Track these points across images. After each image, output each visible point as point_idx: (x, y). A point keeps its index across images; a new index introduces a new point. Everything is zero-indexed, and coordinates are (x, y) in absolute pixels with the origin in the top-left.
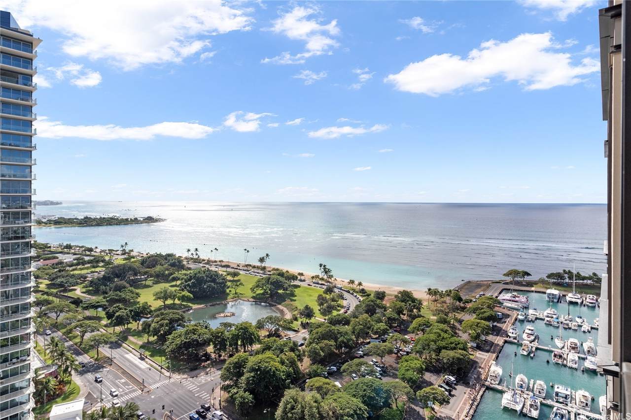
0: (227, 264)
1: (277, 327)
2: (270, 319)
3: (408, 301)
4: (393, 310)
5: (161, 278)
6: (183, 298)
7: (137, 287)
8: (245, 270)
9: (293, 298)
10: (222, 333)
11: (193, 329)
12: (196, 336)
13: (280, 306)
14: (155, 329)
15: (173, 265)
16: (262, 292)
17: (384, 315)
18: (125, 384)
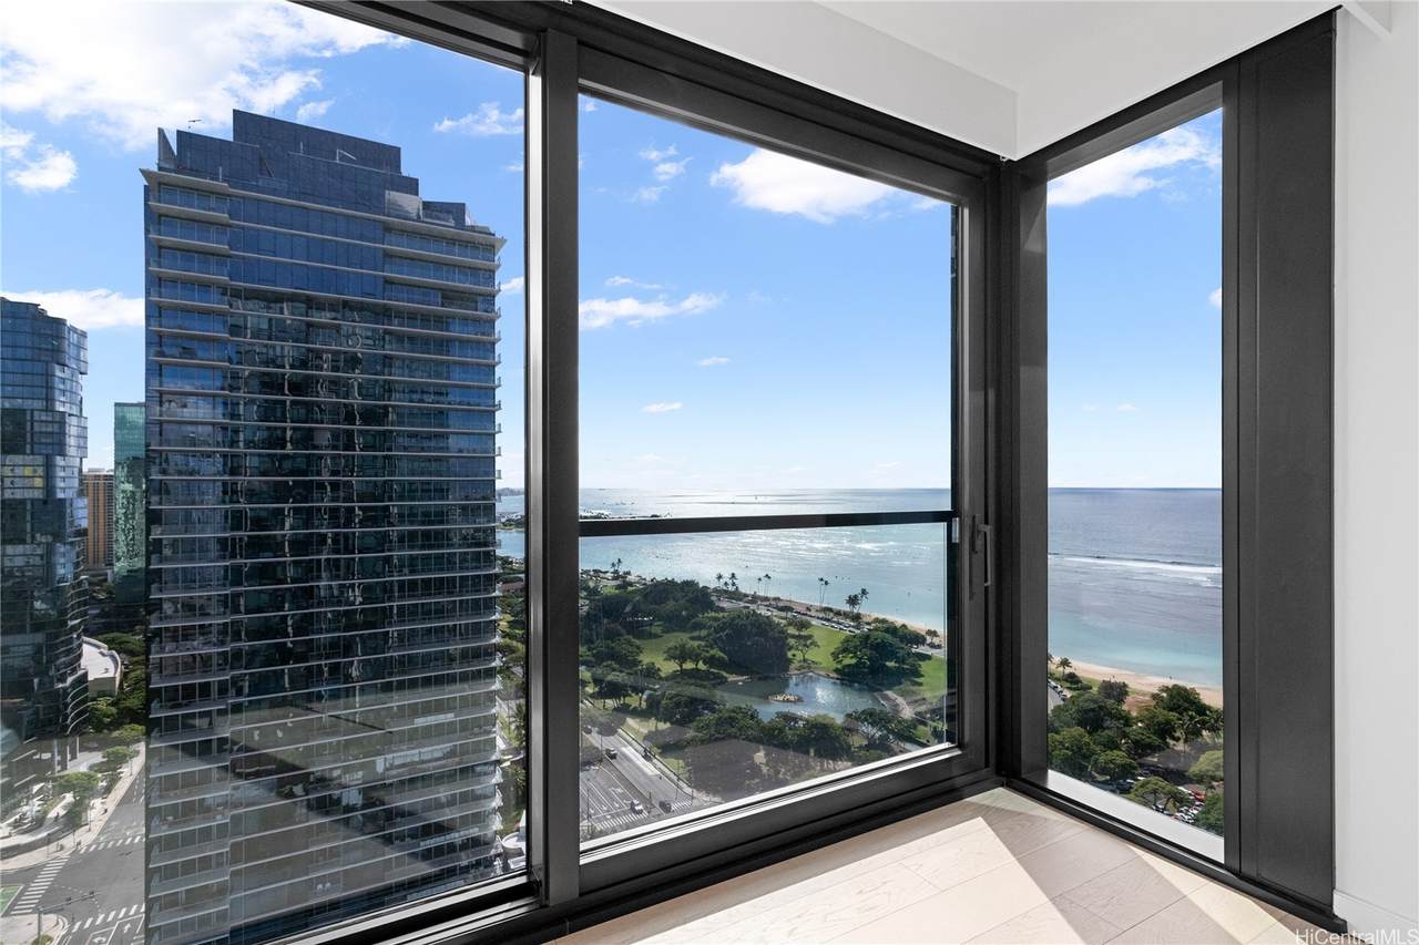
0: (788, 604)
1: (885, 732)
2: (871, 717)
3: (1186, 710)
4: (1148, 727)
5: (675, 623)
6: (710, 661)
7: (638, 637)
8: (822, 619)
9: (917, 680)
10: (781, 730)
11: (730, 718)
12: (733, 730)
13: (889, 693)
14: (666, 709)
15: (693, 601)
16: (854, 661)
17: (1125, 735)
18: (623, 796)
